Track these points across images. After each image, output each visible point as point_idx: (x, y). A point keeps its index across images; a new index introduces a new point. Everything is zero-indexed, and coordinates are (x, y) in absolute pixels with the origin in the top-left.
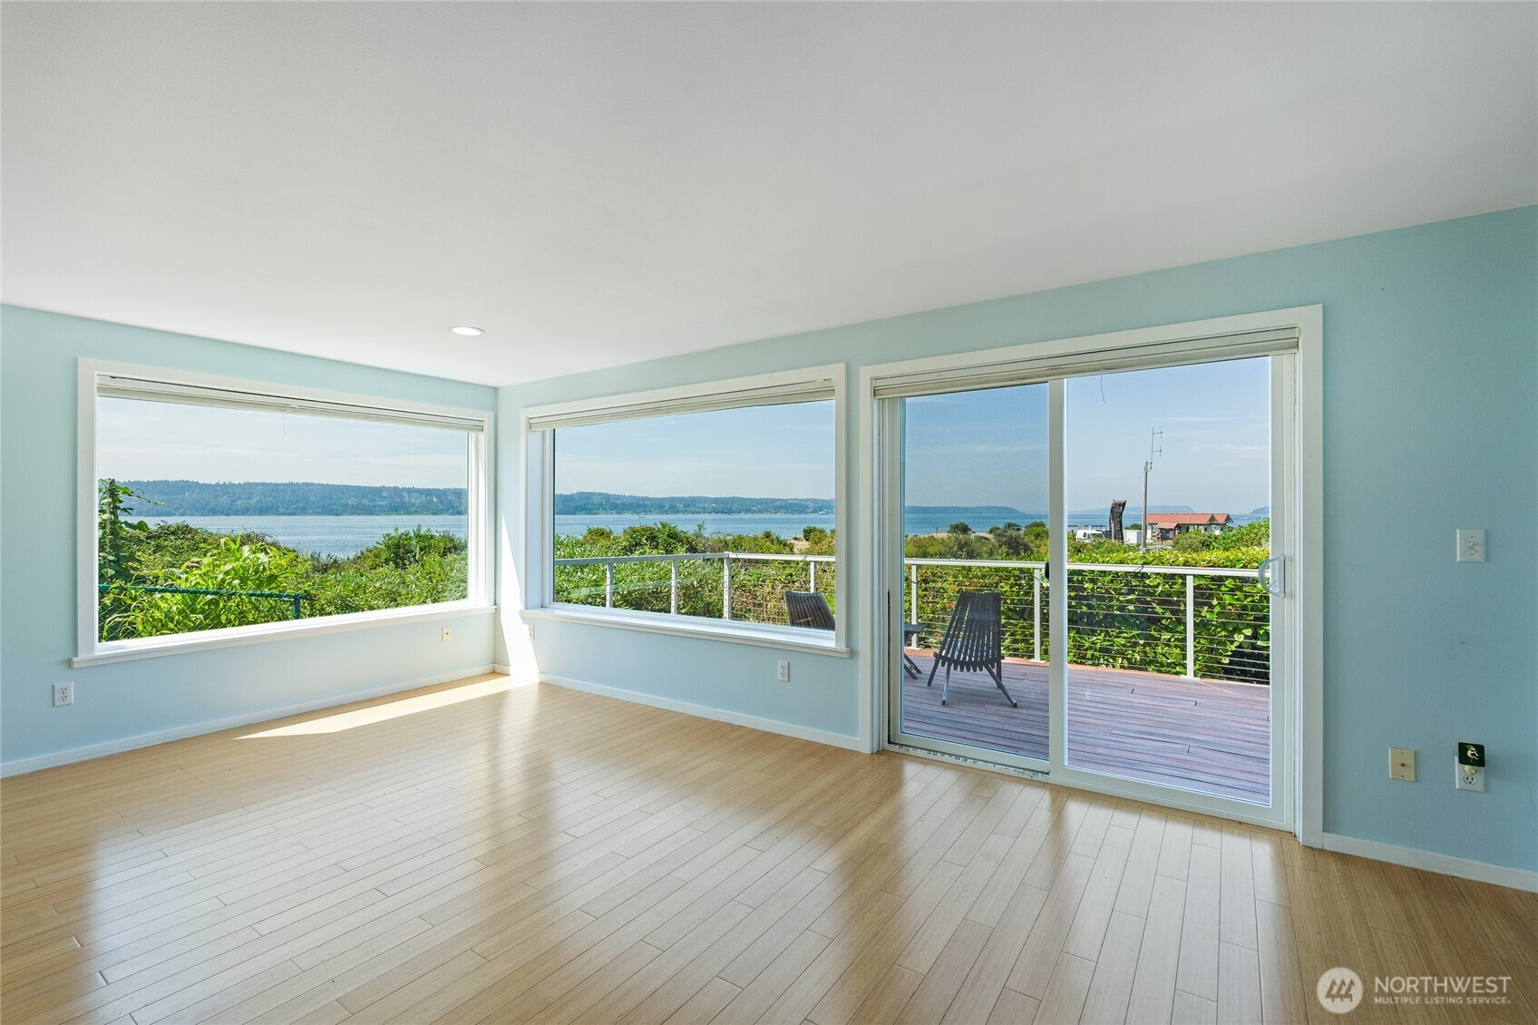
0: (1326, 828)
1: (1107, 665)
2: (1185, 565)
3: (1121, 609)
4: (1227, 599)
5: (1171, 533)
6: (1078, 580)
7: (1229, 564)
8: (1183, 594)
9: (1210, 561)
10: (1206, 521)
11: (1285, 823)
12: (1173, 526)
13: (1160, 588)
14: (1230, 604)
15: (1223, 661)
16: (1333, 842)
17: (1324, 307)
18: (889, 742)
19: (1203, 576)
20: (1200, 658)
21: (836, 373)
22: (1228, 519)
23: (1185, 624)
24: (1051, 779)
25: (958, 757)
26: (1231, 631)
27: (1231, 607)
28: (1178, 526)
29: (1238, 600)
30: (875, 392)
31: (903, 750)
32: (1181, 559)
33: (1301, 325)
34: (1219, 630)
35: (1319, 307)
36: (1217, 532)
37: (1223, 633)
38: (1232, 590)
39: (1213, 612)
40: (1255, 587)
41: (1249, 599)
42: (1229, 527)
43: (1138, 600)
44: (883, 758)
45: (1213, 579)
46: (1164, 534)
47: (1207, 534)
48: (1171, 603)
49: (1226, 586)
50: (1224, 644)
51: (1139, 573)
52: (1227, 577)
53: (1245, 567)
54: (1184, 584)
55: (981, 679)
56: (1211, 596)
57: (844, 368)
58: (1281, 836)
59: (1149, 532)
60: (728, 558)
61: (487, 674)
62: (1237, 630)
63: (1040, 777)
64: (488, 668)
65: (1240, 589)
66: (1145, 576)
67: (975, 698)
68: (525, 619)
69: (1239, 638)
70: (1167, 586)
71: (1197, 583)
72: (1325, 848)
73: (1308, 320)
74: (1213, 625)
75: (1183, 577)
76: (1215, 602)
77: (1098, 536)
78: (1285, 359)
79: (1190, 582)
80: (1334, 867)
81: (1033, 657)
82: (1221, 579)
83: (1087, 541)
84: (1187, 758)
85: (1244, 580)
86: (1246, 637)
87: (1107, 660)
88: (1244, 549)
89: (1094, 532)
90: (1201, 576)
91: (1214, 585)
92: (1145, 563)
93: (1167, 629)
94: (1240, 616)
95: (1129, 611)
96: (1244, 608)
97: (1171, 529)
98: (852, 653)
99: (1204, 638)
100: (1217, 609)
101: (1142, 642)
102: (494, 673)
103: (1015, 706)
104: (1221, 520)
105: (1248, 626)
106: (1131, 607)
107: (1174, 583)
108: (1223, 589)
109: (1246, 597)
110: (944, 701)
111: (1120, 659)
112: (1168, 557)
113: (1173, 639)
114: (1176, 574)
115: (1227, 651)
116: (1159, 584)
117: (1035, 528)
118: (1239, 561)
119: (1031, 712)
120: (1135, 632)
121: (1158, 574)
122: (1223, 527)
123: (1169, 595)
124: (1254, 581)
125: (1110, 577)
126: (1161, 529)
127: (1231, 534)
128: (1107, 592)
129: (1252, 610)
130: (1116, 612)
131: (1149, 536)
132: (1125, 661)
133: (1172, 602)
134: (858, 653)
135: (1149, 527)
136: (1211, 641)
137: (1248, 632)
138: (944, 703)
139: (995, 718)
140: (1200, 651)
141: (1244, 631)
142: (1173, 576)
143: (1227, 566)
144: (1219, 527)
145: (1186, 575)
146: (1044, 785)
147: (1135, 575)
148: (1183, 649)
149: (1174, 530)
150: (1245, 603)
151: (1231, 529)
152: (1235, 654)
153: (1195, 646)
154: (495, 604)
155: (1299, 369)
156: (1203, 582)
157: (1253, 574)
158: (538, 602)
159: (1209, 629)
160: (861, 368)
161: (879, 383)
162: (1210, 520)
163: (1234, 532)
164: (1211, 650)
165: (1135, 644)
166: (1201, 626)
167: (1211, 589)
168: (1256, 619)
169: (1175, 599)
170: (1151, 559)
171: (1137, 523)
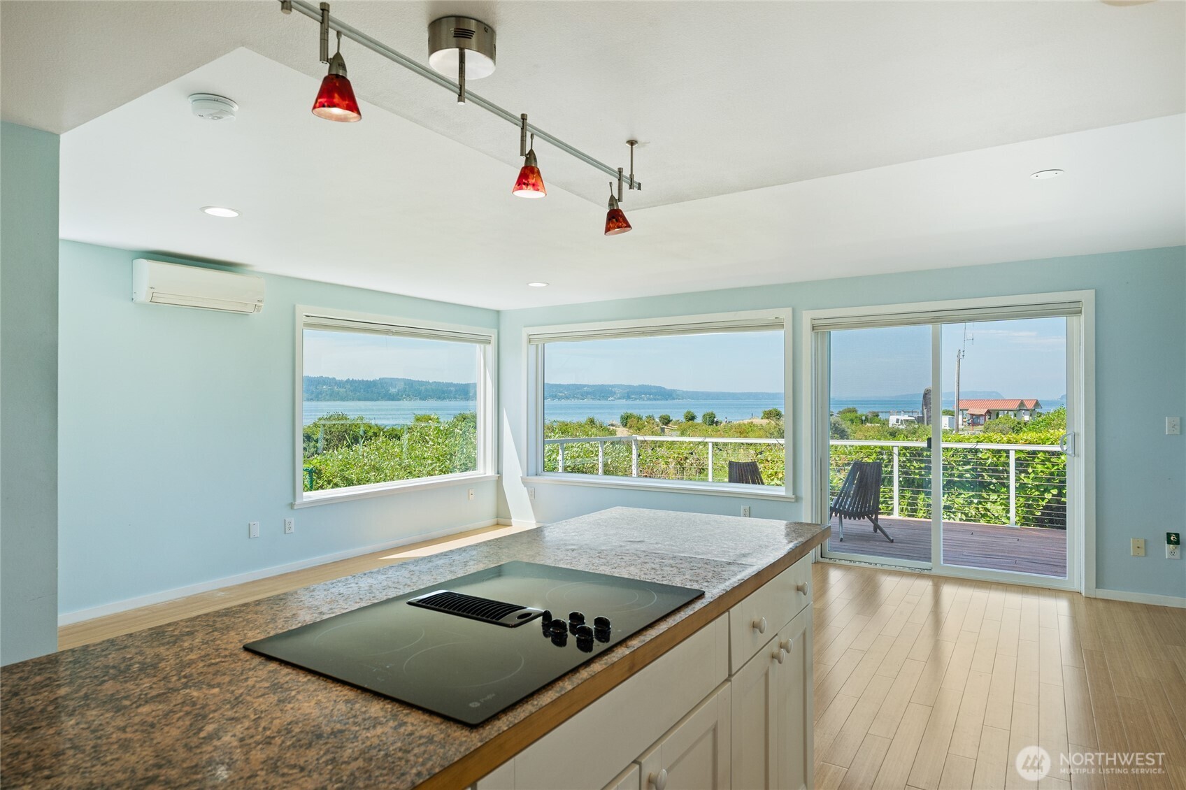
0: (1099, 585)
1: (949, 519)
2: (1008, 443)
3: (960, 476)
4: (1040, 468)
5: (982, 418)
6: (927, 455)
7: (1041, 442)
8: (1008, 464)
9: (1027, 440)
10: (1015, 407)
11: (1076, 588)
12: (983, 411)
13: (989, 461)
14: (1042, 471)
15: (1037, 513)
16: (1102, 593)
17: (1096, 291)
18: (822, 557)
19: (1022, 451)
20: (1020, 512)
21: (785, 314)
22: (1037, 404)
23: (1008, 487)
24: (933, 572)
25: (870, 563)
26: (1043, 491)
27: (1042, 474)
28: (989, 412)
29: (1048, 468)
30: (813, 328)
31: (832, 561)
32: (1005, 439)
33: (1083, 301)
34: (1033, 490)
35: (1094, 291)
36: (1027, 418)
37: (1037, 493)
38: (1043, 461)
39: (1029, 478)
40: (1060, 458)
41: (1056, 467)
42: (1038, 413)
43: (972, 469)
44: (820, 566)
45: (1028, 453)
46: (974, 420)
47: (1017, 420)
48: (997, 471)
49: (1038, 458)
50: (1037, 501)
51: (973, 449)
52: (1039, 452)
53: (1052, 444)
54: (1008, 457)
55: (865, 524)
56: (1028, 466)
57: (791, 312)
58: (1072, 595)
59: (960, 417)
60: (636, 440)
61: (492, 526)
62: (1047, 490)
63: (926, 572)
64: (493, 521)
65: (1049, 460)
66: (977, 451)
67: (861, 537)
68: (525, 483)
69: (1048, 496)
70: (995, 459)
71: (1018, 456)
72: (1097, 597)
73: (1087, 298)
74: (1029, 488)
75: (1007, 452)
76: (1030, 470)
77: (912, 422)
78: (1075, 319)
79: (1013, 456)
80: (1101, 605)
81: (892, 514)
82: (1034, 453)
83: (901, 427)
84: (1015, 566)
85: (1053, 453)
86: (1053, 495)
87: (949, 515)
88: (1052, 431)
89: (906, 417)
90: (1020, 450)
91: (1031, 457)
92: (978, 442)
93: (994, 491)
94: (1049, 480)
95: (966, 478)
96: (1052, 474)
97: (982, 415)
98: (797, 499)
99: (1022, 497)
100: (1032, 476)
101: (976, 501)
102: (498, 525)
103: (892, 541)
104: (1030, 406)
105: (1055, 487)
106: (968, 475)
107: (1000, 457)
108: (1036, 460)
109: (1053, 466)
110: (842, 539)
111: (960, 514)
112: (995, 437)
113: (999, 499)
114: (1001, 450)
115: (1039, 505)
116: (989, 457)
117: (848, 414)
118: (1048, 439)
119: (904, 545)
120: (971, 494)
121: (989, 450)
122: (1032, 413)
123: (997, 466)
124: (1058, 454)
125: (952, 453)
126: (972, 415)
127: (1040, 419)
128: (949, 464)
129: (1058, 475)
130: (955, 479)
131: (960, 422)
132: (963, 515)
133: (999, 472)
134: (801, 498)
135: (960, 412)
136: (1028, 499)
137: (1055, 492)
138: (841, 540)
139: (881, 548)
140: (1020, 506)
141: (1051, 491)
142: (999, 451)
143: (1039, 444)
144: (1028, 412)
145: (1009, 450)
146: (929, 577)
147: (971, 450)
148: (1007, 505)
149: (985, 415)
150: (1052, 470)
151: (1040, 415)
152: (1046, 508)
153: (1016, 504)
154: (498, 473)
155: (1082, 324)
156: (1022, 455)
157: (1056, 448)
158: (534, 471)
159: (1026, 491)
160: (804, 312)
161: (816, 322)
162: (1020, 406)
163: (1043, 417)
164: (1029, 506)
165: (971, 502)
166: (1022, 488)
167: (1028, 461)
168: (1060, 482)
169: (1001, 468)
170: (983, 438)
171: (951, 409)
